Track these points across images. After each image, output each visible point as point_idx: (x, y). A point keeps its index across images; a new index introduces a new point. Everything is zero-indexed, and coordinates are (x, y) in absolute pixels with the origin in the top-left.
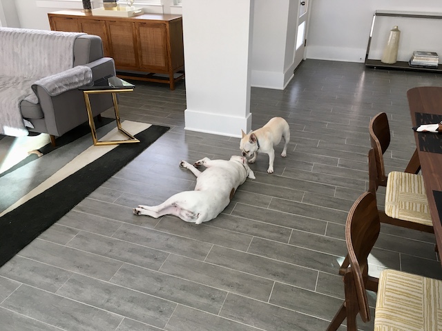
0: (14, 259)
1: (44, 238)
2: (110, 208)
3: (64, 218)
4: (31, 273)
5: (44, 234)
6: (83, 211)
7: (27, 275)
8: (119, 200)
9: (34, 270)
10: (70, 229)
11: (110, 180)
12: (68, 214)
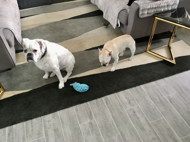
0: (55, 113)
1: (77, 110)
2: (121, 113)
3: (94, 101)
4: (53, 132)
5: (78, 106)
6: (107, 103)
7: (51, 132)
8: (130, 110)
9: (56, 130)
10: (91, 113)
11: (138, 87)
12: (98, 100)
